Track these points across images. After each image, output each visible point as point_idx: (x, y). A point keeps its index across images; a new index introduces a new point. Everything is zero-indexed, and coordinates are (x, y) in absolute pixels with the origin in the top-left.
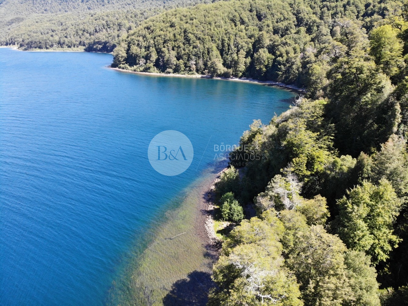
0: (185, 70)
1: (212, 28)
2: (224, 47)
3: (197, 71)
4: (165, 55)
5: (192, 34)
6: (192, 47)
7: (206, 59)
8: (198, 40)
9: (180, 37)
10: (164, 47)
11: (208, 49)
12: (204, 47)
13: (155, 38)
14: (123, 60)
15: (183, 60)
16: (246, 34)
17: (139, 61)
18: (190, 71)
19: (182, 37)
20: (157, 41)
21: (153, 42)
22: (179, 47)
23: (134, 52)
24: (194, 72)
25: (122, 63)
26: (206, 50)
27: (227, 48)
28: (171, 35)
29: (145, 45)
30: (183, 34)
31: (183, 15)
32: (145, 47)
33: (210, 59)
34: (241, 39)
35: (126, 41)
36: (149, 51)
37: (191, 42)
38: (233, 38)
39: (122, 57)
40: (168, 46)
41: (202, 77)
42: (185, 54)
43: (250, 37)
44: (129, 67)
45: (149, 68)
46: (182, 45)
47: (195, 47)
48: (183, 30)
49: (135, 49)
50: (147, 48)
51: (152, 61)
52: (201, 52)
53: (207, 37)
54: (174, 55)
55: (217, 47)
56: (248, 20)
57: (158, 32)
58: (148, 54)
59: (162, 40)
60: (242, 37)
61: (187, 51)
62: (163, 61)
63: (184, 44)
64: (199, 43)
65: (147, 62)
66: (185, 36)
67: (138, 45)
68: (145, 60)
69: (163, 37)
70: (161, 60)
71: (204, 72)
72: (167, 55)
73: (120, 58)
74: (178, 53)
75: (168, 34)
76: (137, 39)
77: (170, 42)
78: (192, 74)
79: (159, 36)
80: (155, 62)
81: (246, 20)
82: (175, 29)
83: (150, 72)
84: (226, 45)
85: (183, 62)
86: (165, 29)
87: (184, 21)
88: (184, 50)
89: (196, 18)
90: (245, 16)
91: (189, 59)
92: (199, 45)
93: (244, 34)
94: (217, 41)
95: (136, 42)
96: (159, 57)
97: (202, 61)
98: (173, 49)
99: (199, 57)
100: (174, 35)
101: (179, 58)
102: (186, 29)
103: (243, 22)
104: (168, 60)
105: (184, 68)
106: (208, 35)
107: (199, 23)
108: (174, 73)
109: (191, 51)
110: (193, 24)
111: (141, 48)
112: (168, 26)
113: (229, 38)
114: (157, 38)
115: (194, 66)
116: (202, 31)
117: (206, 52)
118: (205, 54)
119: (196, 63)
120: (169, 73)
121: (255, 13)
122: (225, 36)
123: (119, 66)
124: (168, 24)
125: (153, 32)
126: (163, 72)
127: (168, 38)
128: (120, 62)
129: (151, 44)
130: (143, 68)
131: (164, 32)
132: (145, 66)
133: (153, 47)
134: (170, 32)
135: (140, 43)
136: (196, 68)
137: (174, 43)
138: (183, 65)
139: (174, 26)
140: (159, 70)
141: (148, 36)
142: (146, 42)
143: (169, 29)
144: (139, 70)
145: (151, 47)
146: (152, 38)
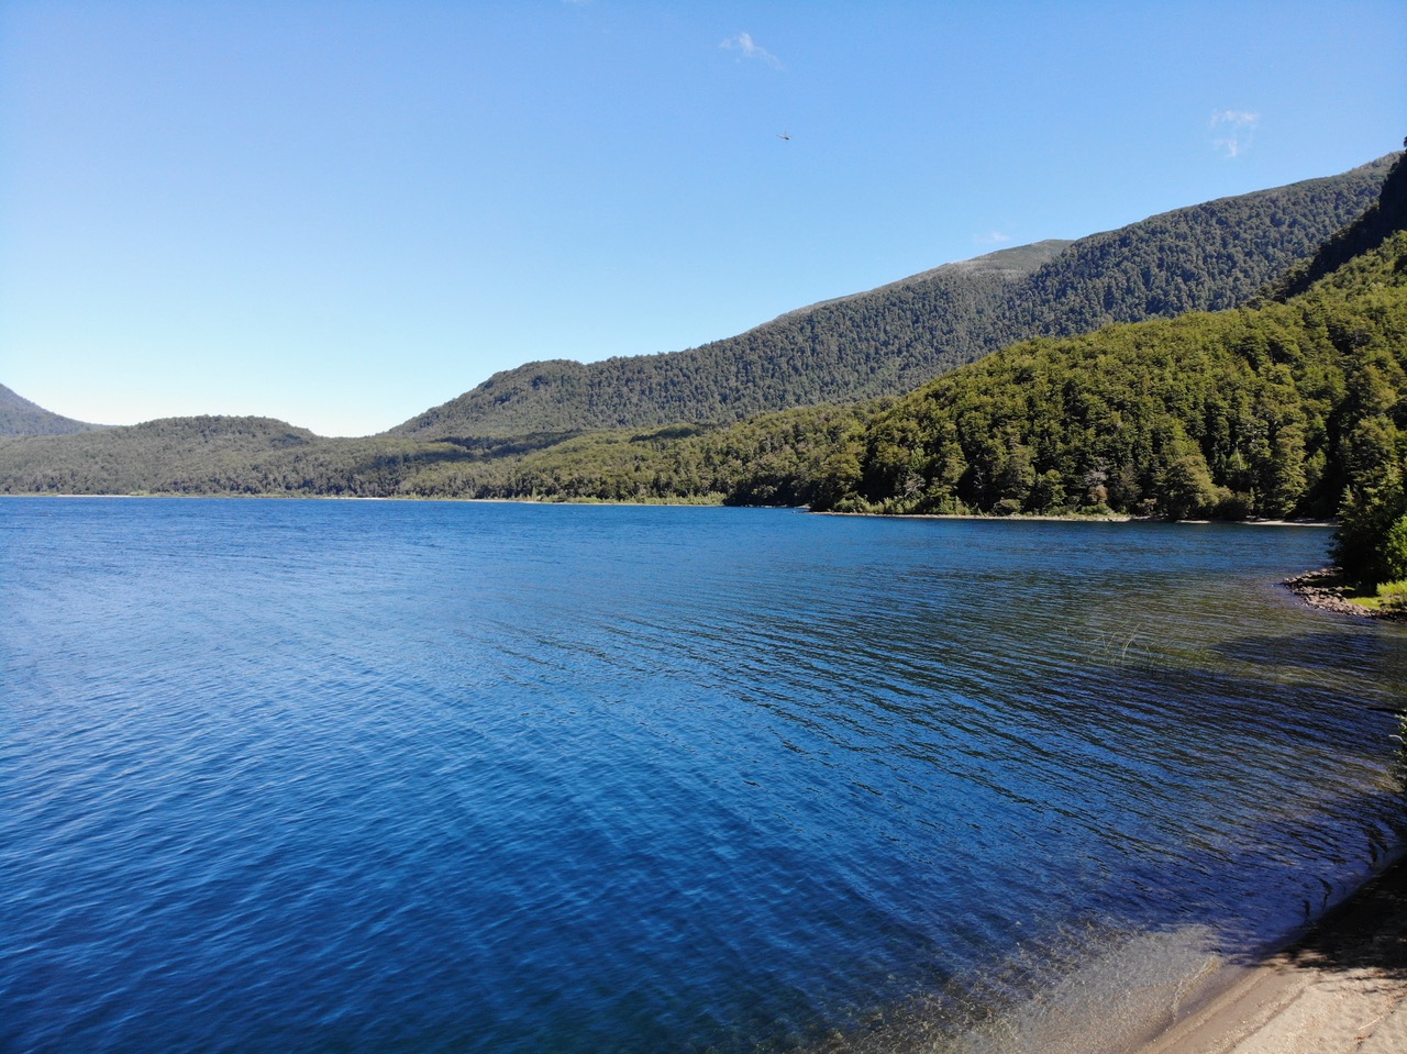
0: (1066, 501)
1: (1167, 374)
2: (1217, 430)
3: (1114, 504)
4: (997, 459)
5: (1093, 393)
6: (1092, 431)
7: (1146, 464)
8: (1117, 410)
9: (1051, 406)
10: (992, 437)
11: (1155, 434)
12: (1140, 428)
13: (961, 415)
14: (848, 487)
15: (1060, 472)
16: (1299, 389)
17: (902, 483)
18: (1088, 502)
19: (1056, 407)
20: (968, 423)
21: (955, 427)
22: (1046, 433)
23: (891, 461)
24: (1103, 505)
25: (847, 495)
26: (1149, 436)
27: (1227, 432)
28: (1020, 401)
29: (925, 439)
30: (1059, 398)
31: (1060, 350)
32: (926, 446)
33: (1163, 464)
34: (1281, 402)
35: (861, 438)
36: (938, 452)
37: (1091, 415)
38: (1247, 401)
39: (848, 478)
40: (1005, 433)
41: (1132, 521)
42: (1067, 453)
43: (1319, 395)
44: (867, 505)
45: (937, 501)
46: (1055, 426)
47: (1109, 430)
48: (1059, 387)
49: (891, 453)
50: (934, 446)
51: (948, 481)
52: (1127, 444)
53: (1147, 399)
54: (1028, 458)
55: (1188, 431)
56: (1302, 351)
57: (973, 398)
58: (933, 462)
59: (985, 419)
60: (1285, 399)
61: (1076, 442)
62: (987, 478)
63: (1064, 423)
64: (1119, 421)
65: (929, 483)
66: (1067, 403)
67: (903, 441)
68: (923, 480)
69: (989, 409)
70: (980, 474)
71: (1139, 505)
72: (1003, 459)
73: (842, 482)
74: (1041, 452)
75: (1009, 402)
76: (899, 425)
77: (1014, 423)
78: (1094, 512)
79: (976, 409)
80: (957, 484)
81: (1295, 349)
82: (1033, 387)
83: (937, 513)
84: (1222, 421)
85: (1059, 476)
86: (996, 390)
87: (1064, 364)
88: (1065, 440)
89: (1105, 353)
90: (1290, 338)
91: (1083, 465)
92: (1120, 424)
93: (1291, 389)
94: (1189, 412)
95: (897, 435)
96: (972, 466)
97: (1132, 473)
98: (1024, 441)
99: (1120, 462)
100: (1030, 402)
101: (1042, 465)
102: (1069, 383)
103: (1278, 354)
104: (1005, 473)
105: (1064, 494)
106: (1151, 395)
107: (1120, 363)
108: (1022, 512)
109: (1089, 443)
110: (1095, 366)
111: (911, 447)
112: (1009, 381)
113: (1234, 400)
114: (967, 415)
115: (1101, 489)
116: (1132, 384)
117: (1149, 444)
118: (1144, 448)
119: (1110, 479)
120: (1009, 511)
121: (1323, 330)
122: (1218, 396)
123: (836, 505)
124: (1006, 376)
125: (953, 401)
126: (984, 511)
127: (1009, 412)
128: (839, 494)
129: (948, 432)
130: (916, 502)
131: (992, 396)
132: (923, 496)
133: (952, 441)
134: (1013, 396)
135: (910, 435)
136: (1108, 493)
137: (1027, 424)
138: (1061, 487)
139: (1029, 378)
140: (972, 505)
141: (937, 413)
142: (928, 431)
143: (1012, 388)
144: (900, 509)
145: (947, 442)
146: (950, 417)
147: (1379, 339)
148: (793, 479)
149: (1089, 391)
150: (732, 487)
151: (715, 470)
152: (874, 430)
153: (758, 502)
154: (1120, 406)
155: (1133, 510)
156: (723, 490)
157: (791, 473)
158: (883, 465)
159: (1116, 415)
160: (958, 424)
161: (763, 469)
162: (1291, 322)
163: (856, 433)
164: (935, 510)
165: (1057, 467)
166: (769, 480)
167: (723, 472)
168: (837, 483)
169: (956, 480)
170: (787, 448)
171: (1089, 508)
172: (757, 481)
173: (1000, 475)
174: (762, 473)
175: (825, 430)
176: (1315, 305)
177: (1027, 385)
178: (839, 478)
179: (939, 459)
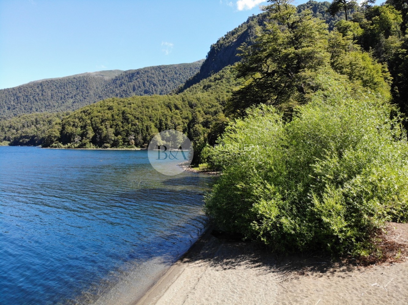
0: (123, 144)
1: (150, 111)
2: (162, 126)
3: (136, 145)
4: (103, 132)
5: (130, 114)
6: (130, 125)
7: (145, 135)
8: (137, 119)
9: (118, 117)
10: (102, 125)
11: (147, 126)
12: (143, 125)
13: (92, 118)
14: (55, 140)
15: (122, 136)
16: (181, 117)
17: (74, 139)
18: (129, 145)
19: (120, 118)
20: (94, 121)
21: (90, 122)
22: (117, 125)
23: (70, 131)
24: (133, 145)
25: (55, 142)
26: (145, 127)
27: (165, 127)
28: (110, 115)
29: (81, 125)
30: (121, 115)
31: (121, 101)
32: (81, 127)
33: (149, 134)
34: (177, 120)
35: (60, 124)
36: (85, 129)
37: (130, 120)
38: (169, 119)
39: (55, 137)
40: (105, 124)
41: (141, 150)
42: (124, 131)
43: (186, 118)
44: (62, 145)
45: (85, 144)
46: (120, 123)
47: (135, 125)
48: (121, 112)
49: (69, 129)
50: (84, 127)
51: (88, 138)
52: (140, 129)
53: (145, 117)
54: (112, 132)
55: (155, 126)
56: (182, 107)
57: (96, 113)
58: (84, 132)
59: (99, 120)
60: (178, 119)
61: (126, 128)
62: (100, 137)
63: (122, 122)
65: (82, 139)
66: (123, 116)
67: (74, 125)
68: (80, 138)
69: (101, 117)
70: (98, 136)
71: (143, 145)
72: (105, 132)
73: (53, 138)
74: (116, 130)
75: (106, 115)
76: (72, 120)
77: (108, 122)
78: (131, 147)
79: (97, 117)
80: (91, 139)
81: (180, 107)
82: (113, 111)
83: (85, 148)
84: (163, 124)
85: (121, 137)
86: (102, 112)
87: (122, 105)
88: (123, 127)
89: (133, 103)
90: (179, 104)
91: (128, 134)
92: (138, 123)
93: (180, 117)
94: (155, 121)
95: (72, 123)
96: (96, 134)
97: (141, 137)
98: (111, 127)
99: (138, 134)
100: (113, 116)
101: (117, 134)
102: (124, 111)
103: (177, 108)
104: (105, 136)
105: (123, 142)
106: (146, 116)
107: (137, 107)
108: (111, 147)
109: (130, 128)
110: (131, 107)
111: (76, 127)
112: (106, 109)
113: (166, 118)
114: (94, 118)
115: (133, 141)
116: (141, 113)
117: (145, 129)
118: (144, 130)
119: (135, 138)
120: (107, 147)
121: (187, 102)
122: (163, 117)
123: (51, 145)
124: (105, 108)
125: (89, 114)
126: (100, 147)
127: (106, 118)
128: (52, 142)
129: (88, 123)
130: (78, 144)
131: (101, 113)
132: (81, 143)
133: (89, 126)
134: (108, 114)
135: (76, 124)
136: (135, 142)
137: (112, 122)
138: (122, 140)
139: (112, 109)
140: (96, 146)
141: (84, 117)
142: (82, 122)
143: (107, 111)
144: (73, 147)
145: (88, 126)
146: (89, 119)
147: (199, 105)
148: (35, 137)
149: (129, 114)
150: (12, 139)
151: (5, 133)
152: (64, 121)
153: (22, 144)
154: (138, 119)
155: (141, 147)
156: (9, 140)
157: (34, 135)
158: (67, 133)
159: (137, 121)
160: (91, 121)
161: (24, 133)
162: (179, 100)
163: (58, 122)
164: (84, 147)
165: (121, 135)
166: (26, 137)
167: (9, 134)
168: (51, 139)
169: (91, 138)
170: (33, 126)
171: (130, 146)
172: (22, 137)
173: (104, 137)
174: (23, 135)
175: (47, 121)
176: (185, 96)
177: (112, 111)
178: (52, 137)
179: (85, 131)
